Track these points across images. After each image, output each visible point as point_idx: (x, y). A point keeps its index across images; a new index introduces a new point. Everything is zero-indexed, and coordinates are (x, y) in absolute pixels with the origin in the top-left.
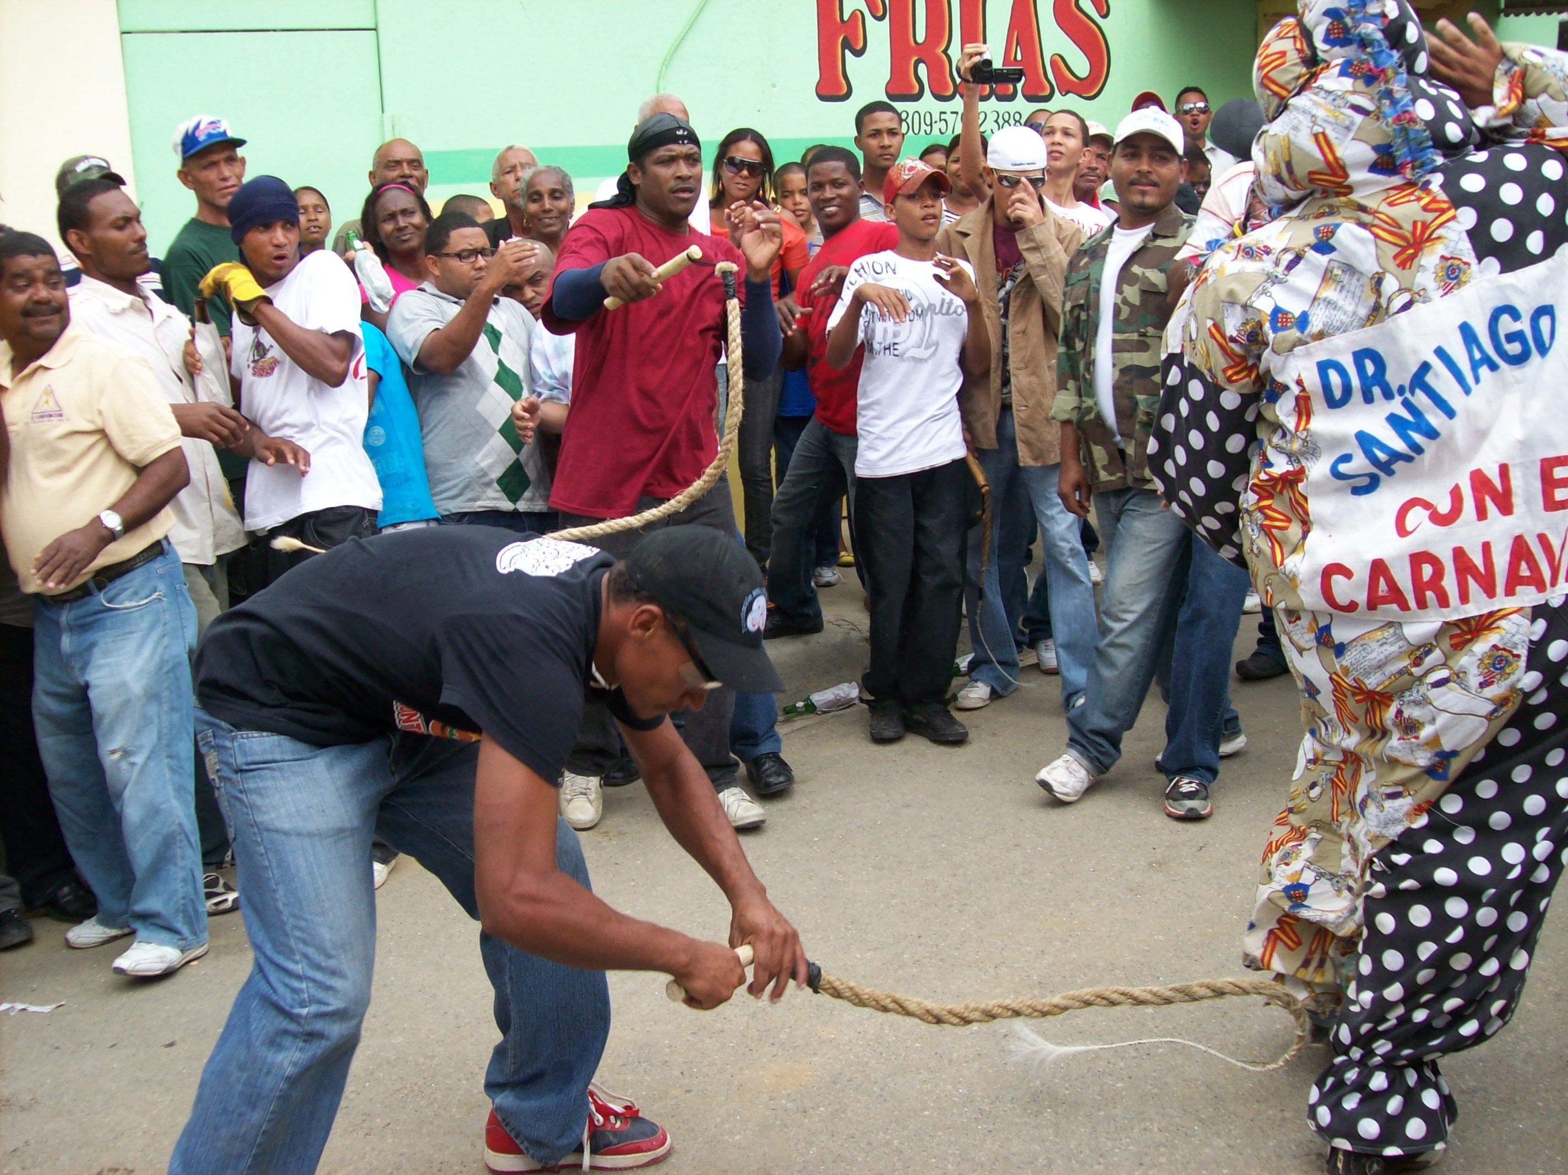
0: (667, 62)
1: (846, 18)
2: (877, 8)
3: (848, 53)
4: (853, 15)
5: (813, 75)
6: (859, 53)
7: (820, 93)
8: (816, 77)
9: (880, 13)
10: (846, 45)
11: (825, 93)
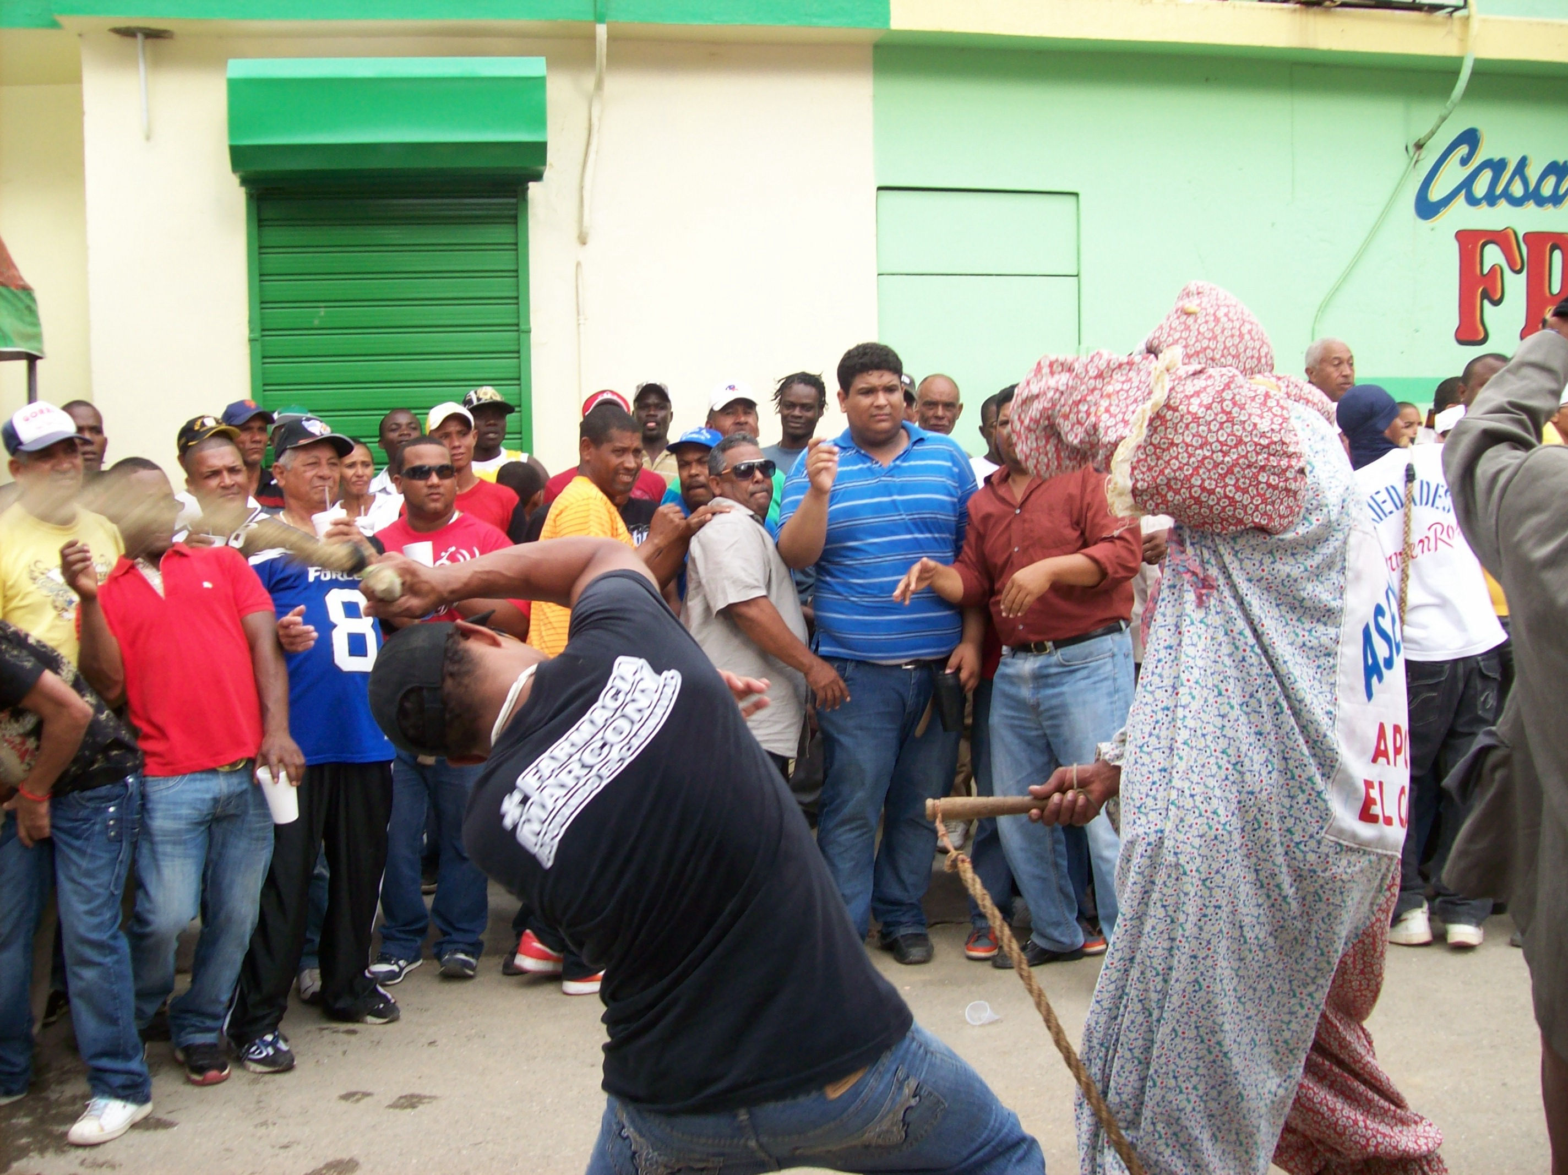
0: (1324, 307)
1: (1486, 271)
2: (1515, 264)
3: (1486, 302)
4: (1493, 269)
5: (1454, 321)
6: (1497, 303)
7: (1461, 338)
8: (1456, 323)
9: (1518, 267)
10: (1486, 295)
11: (1465, 338)
